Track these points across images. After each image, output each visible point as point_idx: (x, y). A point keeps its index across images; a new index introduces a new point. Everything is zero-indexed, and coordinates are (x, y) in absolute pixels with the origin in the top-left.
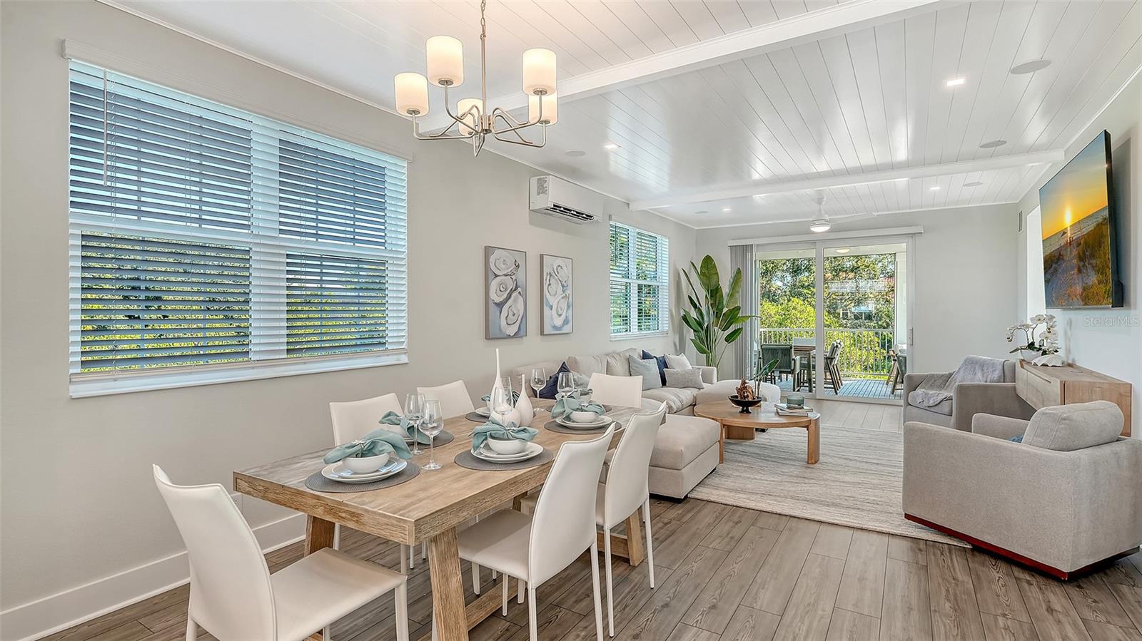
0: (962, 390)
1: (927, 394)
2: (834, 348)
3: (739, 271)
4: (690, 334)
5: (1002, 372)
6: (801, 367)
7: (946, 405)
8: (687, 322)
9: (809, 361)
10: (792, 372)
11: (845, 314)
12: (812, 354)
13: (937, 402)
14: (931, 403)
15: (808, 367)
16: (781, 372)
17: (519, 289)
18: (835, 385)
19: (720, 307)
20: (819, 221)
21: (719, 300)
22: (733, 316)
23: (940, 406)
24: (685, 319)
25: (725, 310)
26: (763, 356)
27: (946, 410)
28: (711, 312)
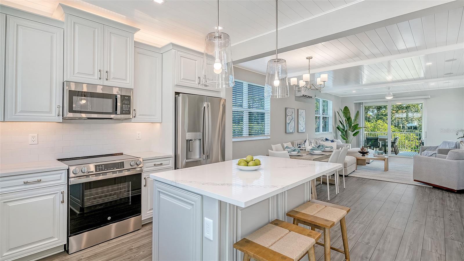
1: (428, 152)
2: (396, 139)
3: (358, 112)
4: (339, 133)
5: (455, 145)
6: (382, 145)
9: (385, 144)
10: (378, 147)
11: (403, 127)
12: (386, 141)
13: (432, 155)
14: (429, 155)
15: (385, 146)
16: (374, 147)
17: (293, 119)
18: (396, 152)
19: (351, 124)
20: (389, 95)
21: (350, 122)
22: (356, 127)
24: (338, 128)
25: (353, 125)
26: (367, 141)
28: (348, 126)
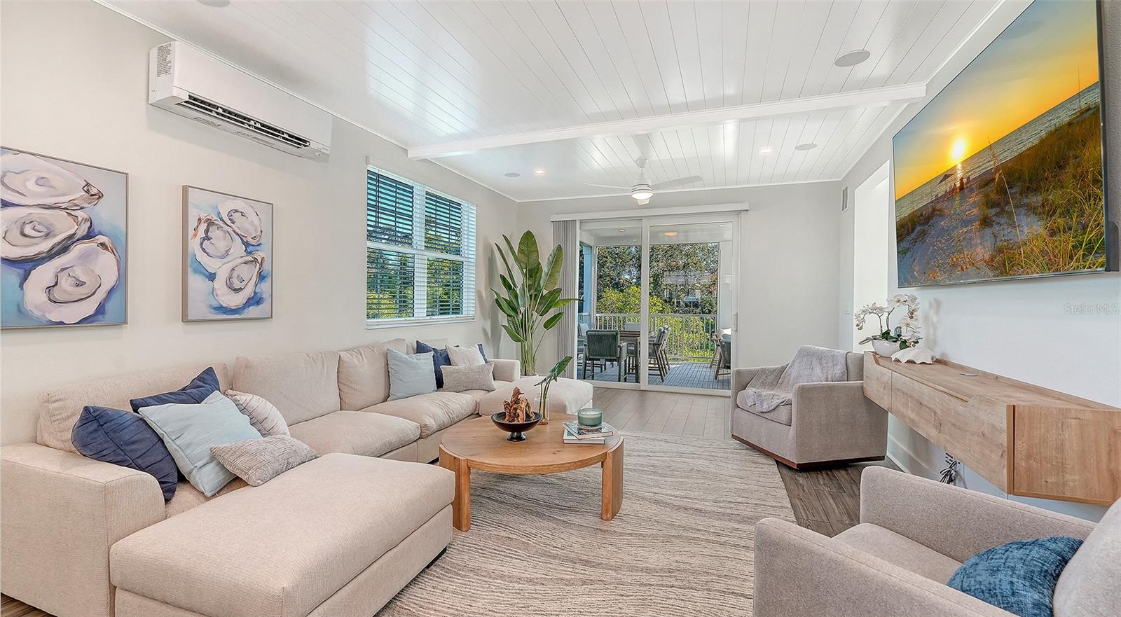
0: (804, 393)
1: (759, 395)
2: (662, 333)
3: (560, 248)
4: (503, 319)
5: (845, 367)
7: (783, 411)
8: (500, 306)
9: (635, 347)
10: (618, 360)
11: (678, 303)
12: (637, 340)
13: (773, 407)
14: (765, 408)
15: (635, 353)
16: (607, 360)
17: (100, 239)
18: (661, 371)
19: (538, 289)
20: (641, 186)
21: (539, 281)
22: (552, 300)
23: (775, 412)
24: (496, 302)
25: (544, 293)
26: (588, 343)
27: (784, 418)
28: (527, 294)
